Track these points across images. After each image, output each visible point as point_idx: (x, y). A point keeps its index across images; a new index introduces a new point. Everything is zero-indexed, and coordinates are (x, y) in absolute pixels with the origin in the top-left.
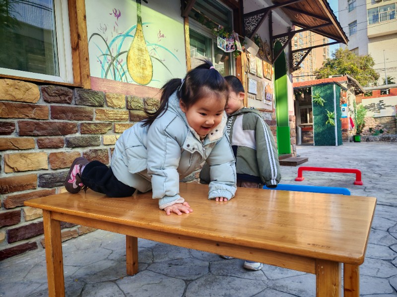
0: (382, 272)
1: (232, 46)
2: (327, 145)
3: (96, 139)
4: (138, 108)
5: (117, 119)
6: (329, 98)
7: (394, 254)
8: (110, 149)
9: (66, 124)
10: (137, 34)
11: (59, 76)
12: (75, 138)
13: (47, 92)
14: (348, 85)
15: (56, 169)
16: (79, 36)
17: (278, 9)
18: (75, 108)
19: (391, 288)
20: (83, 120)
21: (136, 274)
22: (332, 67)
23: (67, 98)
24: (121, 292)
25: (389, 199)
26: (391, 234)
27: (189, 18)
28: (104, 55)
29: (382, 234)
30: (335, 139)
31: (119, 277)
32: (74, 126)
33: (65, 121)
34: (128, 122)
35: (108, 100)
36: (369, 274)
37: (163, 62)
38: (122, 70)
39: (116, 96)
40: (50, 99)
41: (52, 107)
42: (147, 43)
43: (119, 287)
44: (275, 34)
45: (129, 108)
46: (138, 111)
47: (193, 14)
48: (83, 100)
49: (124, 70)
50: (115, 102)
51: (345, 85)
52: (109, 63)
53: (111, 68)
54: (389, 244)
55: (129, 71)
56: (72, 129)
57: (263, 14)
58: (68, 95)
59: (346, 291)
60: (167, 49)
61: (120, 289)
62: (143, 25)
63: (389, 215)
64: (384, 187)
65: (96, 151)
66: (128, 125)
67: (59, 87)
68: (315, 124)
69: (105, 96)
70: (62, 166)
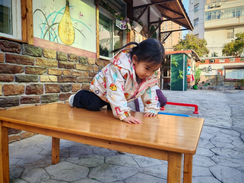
0: (205, 164)
1: (125, 26)
2: (178, 90)
3: (35, 78)
4: (64, 60)
5: (50, 66)
6: (181, 62)
7: (212, 154)
8: (45, 84)
9: (16, 66)
10: (66, 13)
11: (12, 35)
12: (22, 76)
13: (3, 45)
14: (192, 56)
15: (8, 96)
16: (27, 10)
17: (154, 6)
18: (22, 56)
19: (210, 173)
20: (27, 65)
21: (58, 163)
22: (183, 44)
23: (17, 50)
24: (47, 174)
25: (211, 122)
26: (211, 142)
27: (99, 6)
28: (43, 24)
29: (206, 142)
30: (183, 87)
31: (46, 165)
32: (21, 68)
33: (15, 64)
34: (57, 68)
35: (44, 53)
36: (198, 165)
37: (81, 32)
38: (55, 35)
39: (50, 51)
40: (5, 49)
41: (6, 54)
42: (72, 19)
43: (46, 171)
44: (151, 21)
45: (58, 59)
46: (64, 62)
47: (102, 4)
48: (28, 52)
49: (56, 35)
50: (50, 55)
51: (190, 55)
52: (47, 29)
53: (48, 32)
54: (210, 148)
55: (59, 36)
56: (20, 70)
57: (145, 8)
58: (18, 48)
59: (184, 173)
60: (84, 24)
61: (47, 172)
62: (70, 8)
63: (211, 132)
64: (208, 115)
65: (35, 85)
66: (57, 70)
67: (12, 42)
68: (172, 77)
69: (43, 50)
70: (12, 94)
